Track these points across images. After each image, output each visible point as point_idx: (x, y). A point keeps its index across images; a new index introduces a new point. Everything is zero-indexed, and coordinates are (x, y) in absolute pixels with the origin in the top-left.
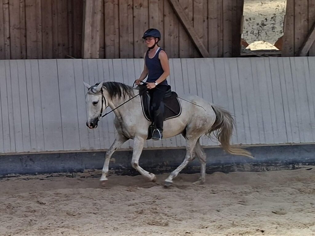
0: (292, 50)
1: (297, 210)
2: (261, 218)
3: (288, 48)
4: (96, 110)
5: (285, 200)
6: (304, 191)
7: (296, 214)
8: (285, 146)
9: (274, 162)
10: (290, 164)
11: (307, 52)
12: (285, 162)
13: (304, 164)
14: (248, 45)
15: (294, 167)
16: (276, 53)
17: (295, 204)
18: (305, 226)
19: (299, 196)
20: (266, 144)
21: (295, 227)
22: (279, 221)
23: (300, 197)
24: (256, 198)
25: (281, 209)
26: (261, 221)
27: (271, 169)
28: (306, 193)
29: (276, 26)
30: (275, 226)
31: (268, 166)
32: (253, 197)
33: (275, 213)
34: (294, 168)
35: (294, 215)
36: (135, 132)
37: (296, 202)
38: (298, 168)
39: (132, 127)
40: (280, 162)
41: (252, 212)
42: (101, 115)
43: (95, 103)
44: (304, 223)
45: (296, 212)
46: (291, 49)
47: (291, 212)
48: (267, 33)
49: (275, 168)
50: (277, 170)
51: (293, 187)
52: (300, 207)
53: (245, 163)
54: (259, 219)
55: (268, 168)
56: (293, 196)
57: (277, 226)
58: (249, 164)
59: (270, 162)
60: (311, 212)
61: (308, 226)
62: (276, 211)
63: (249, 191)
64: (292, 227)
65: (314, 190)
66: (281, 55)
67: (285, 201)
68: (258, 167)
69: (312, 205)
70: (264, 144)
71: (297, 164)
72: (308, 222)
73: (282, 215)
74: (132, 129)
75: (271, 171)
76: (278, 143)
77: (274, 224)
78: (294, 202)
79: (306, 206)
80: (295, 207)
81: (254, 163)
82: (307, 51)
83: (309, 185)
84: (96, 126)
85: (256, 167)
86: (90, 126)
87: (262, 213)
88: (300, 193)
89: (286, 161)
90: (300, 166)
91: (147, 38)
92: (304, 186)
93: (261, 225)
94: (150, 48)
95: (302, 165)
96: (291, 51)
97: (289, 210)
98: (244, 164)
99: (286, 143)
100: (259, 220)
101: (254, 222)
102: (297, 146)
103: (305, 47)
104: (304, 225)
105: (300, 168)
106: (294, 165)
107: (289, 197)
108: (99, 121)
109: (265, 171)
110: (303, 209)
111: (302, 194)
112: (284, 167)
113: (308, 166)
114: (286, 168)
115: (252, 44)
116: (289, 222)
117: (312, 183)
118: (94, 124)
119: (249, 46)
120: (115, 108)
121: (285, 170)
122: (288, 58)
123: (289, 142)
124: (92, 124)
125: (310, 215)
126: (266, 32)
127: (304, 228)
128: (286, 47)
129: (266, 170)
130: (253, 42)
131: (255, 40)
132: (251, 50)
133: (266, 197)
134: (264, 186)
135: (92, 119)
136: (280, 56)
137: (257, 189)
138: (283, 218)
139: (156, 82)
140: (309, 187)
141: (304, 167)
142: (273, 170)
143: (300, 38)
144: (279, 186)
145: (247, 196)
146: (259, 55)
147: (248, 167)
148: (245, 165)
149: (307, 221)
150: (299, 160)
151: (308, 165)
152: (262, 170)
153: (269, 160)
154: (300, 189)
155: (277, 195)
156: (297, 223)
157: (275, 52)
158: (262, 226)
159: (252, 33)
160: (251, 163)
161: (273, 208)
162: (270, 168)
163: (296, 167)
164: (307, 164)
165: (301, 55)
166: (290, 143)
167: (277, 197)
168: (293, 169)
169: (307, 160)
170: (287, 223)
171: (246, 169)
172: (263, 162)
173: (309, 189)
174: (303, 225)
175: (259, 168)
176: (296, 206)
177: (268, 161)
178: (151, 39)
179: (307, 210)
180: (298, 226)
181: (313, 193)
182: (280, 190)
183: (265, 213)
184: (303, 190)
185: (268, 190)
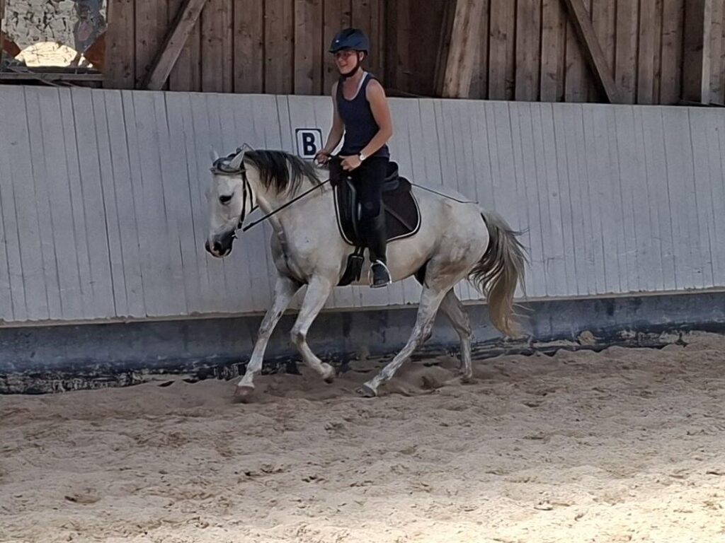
0: (129, 71)
1: (127, 491)
2: (36, 516)
3: (120, 67)
4: (227, 215)
5: (101, 465)
6: (147, 440)
7: (122, 500)
8: (110, 324)
9: (82, 367)
10: (121, 372)
11: (165, 81)
12: (110, 366)
13: (154, 370)
14: (19, 51)
15: (132, 379)
16: (91, 77)
17: (125, 474)
18: (139, 530)
19: (135, 453)
20: (64, 321)
21: (116, 534)
22: (78, 520)
23: (138, 456)
24: (30, 462)
25: (89, 490)
26: (35, 524)
27: (76, 386)
28: (152, 445)
29: (88, 5)
30: (67, 533)
31: (67, 377)
32: (24, 461)
33: (73, 500)
34: (130, 382)
35: (118, 501)
36: (313, 266)
37: (127, 469)
38: (138, 382)
39: (309, 254)
40: (97, 367)
41: (16, 501)
42: (240, 226)
43: (225, 199)
44: (138, 521)
45: (125, 495)
46: (126, 68)
47: (111, 494)
48: (66, 20)
49: (86, 383)
50: (89, 388)
51: (123, 430)
52: (134, 482)
53: (10, 373)
54: (31, 518)
55: (67, 384)
56: (121, 454)
57: (72, 534)
58: (21, 374)
59: (73, 368)
60: (159, 493)
61: (146, 529)
62: (77, 495)
63: (16, 445)
64: (108, 533)
65: (171, 438)
66: (103, 83)
67: (100, 468)
68: (45, 381)
69: (162, 475)
70: (58, 320)
71: (137, 371)
72: (147, 519)
73: (89, 506)
74: (307, 260)
75: (75, 390)
76: (93, 318)
77: (66, 528)
78: (121, 470)
79: (148, 478)
80: (124, 482)
81: (35, 370)
82: (164, 76)
83: (162, 424)
84: (228, 251)
85: (39, 382)
86: (213, 251)
87: (42, 503)
88: (140, 445)
89: (111, 363)
90: (144, 377)
91: (340, 52)
92: (150, 428)
93: (35, 533)
94: (345, 76)
95: (150, 374)
96: (128, 74)
97: (109, 490)
98: (8, 375)
99: (113, 319)
100: (29, 522)
101: (19, 526)
102: (138, 326)
103: (160, 66)
104: (139, 526)
105: (144, 382)
106: (131, 374)
107: (111, 458)
108: (235, 239)
109: (62, 391)
110: (140, 487)
111: (143, 449)
112: (108, 381)
113: (164, 375)
114: (112, 382)
115: (30, 48)
116: (103, 521)
117: (170, 419)
118: (223, 245)
119: (21, 53)
120: (272, 211)
121: (109, 386)
122: (118, 91)
123: (119, 315)
124: (217, 246)
125: (156, 501)
126: (64, 18)
127: (135, 535)
128: (113, 63)
129: (64, 390)
130: (32, 44)
131: (36, 40)
132: (29, 65)
133: (57, 459)
134: (55, 430)
135: (217, 236)
136: (101, 87)
137: (37, 438)
138: (90, 511)
139: (361, 152)
140: (162, 430)
141: (153, 379)
142: (79, 389)
143: (147, 40)
144: (89, 430)
145: (8, 459)
146: (47, 80)
147: (19, 382)
148: (11, 378)
149: (144, 516)
150: (144, 360)
151: (164, 373)
152: (52, 388)
153: (71, 364)
154: (139, 436)
155: (84, 453)
156: (121, 522)
157: (86, 74)
158: (37, 536)
159: (30, 17)
160: (25, 372)
161: (69, 488)
162: (73, 384)
163: (136, 380)
164: (162, 371)
165: (150, 85)
166: (123, 317)
167: (83, 457)
168: (130, 385)
169: (161, 361)
170: (98, 525)
171: (12, 387)
172: (58, 367)
173: (161, 436)
174: (134, 526)
175: (47, 382)
176: (125, 479)
177: (67, 365)
178: (349, 55)
179: (150, 488)
180: (123, 530)
181: (168, 444)
182: (93, 439)
183: (46, 502)
184: (145, 438)
185: (63, 441)
